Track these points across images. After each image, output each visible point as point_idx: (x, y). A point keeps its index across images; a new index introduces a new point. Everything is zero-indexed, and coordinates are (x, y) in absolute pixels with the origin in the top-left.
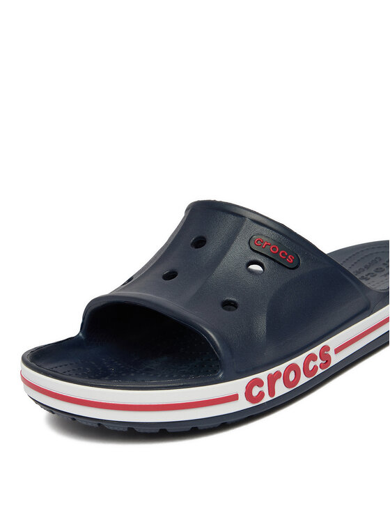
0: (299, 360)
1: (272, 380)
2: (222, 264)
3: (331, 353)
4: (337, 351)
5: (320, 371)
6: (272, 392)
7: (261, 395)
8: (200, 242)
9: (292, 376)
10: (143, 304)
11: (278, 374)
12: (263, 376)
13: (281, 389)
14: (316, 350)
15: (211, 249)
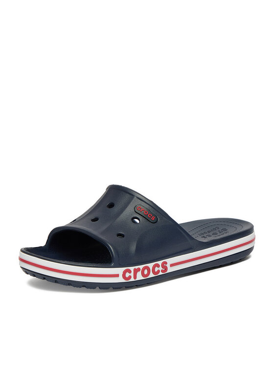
0: (151, 265)
1: (136, 271)
2: (120, 217)
3: (168, 266)
4: (172, 265)
5: (161, 273)
6: (135, 277)
7: (130, 277)
8: (111, 206)
9: (146, 272)
10: (81, 231)
11: (139, 269)
12: (132, 268)
13: (140, 277)
14: (160, 263)
15: (116, 209)
